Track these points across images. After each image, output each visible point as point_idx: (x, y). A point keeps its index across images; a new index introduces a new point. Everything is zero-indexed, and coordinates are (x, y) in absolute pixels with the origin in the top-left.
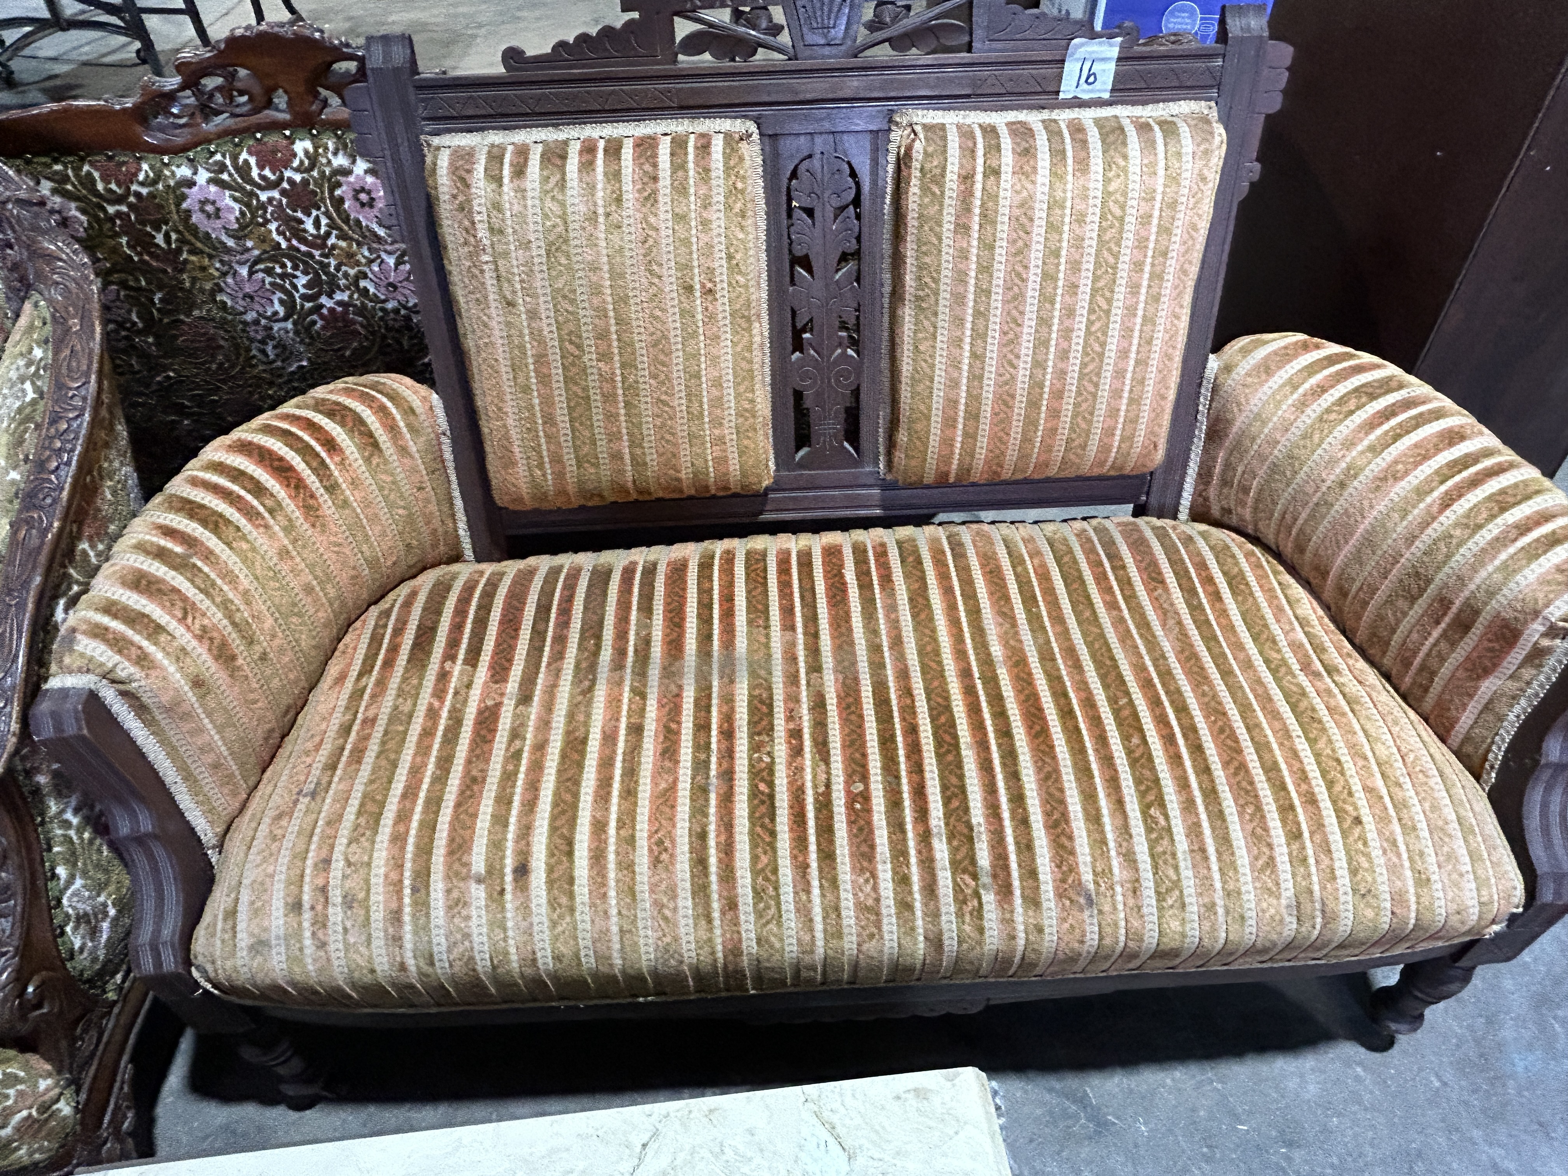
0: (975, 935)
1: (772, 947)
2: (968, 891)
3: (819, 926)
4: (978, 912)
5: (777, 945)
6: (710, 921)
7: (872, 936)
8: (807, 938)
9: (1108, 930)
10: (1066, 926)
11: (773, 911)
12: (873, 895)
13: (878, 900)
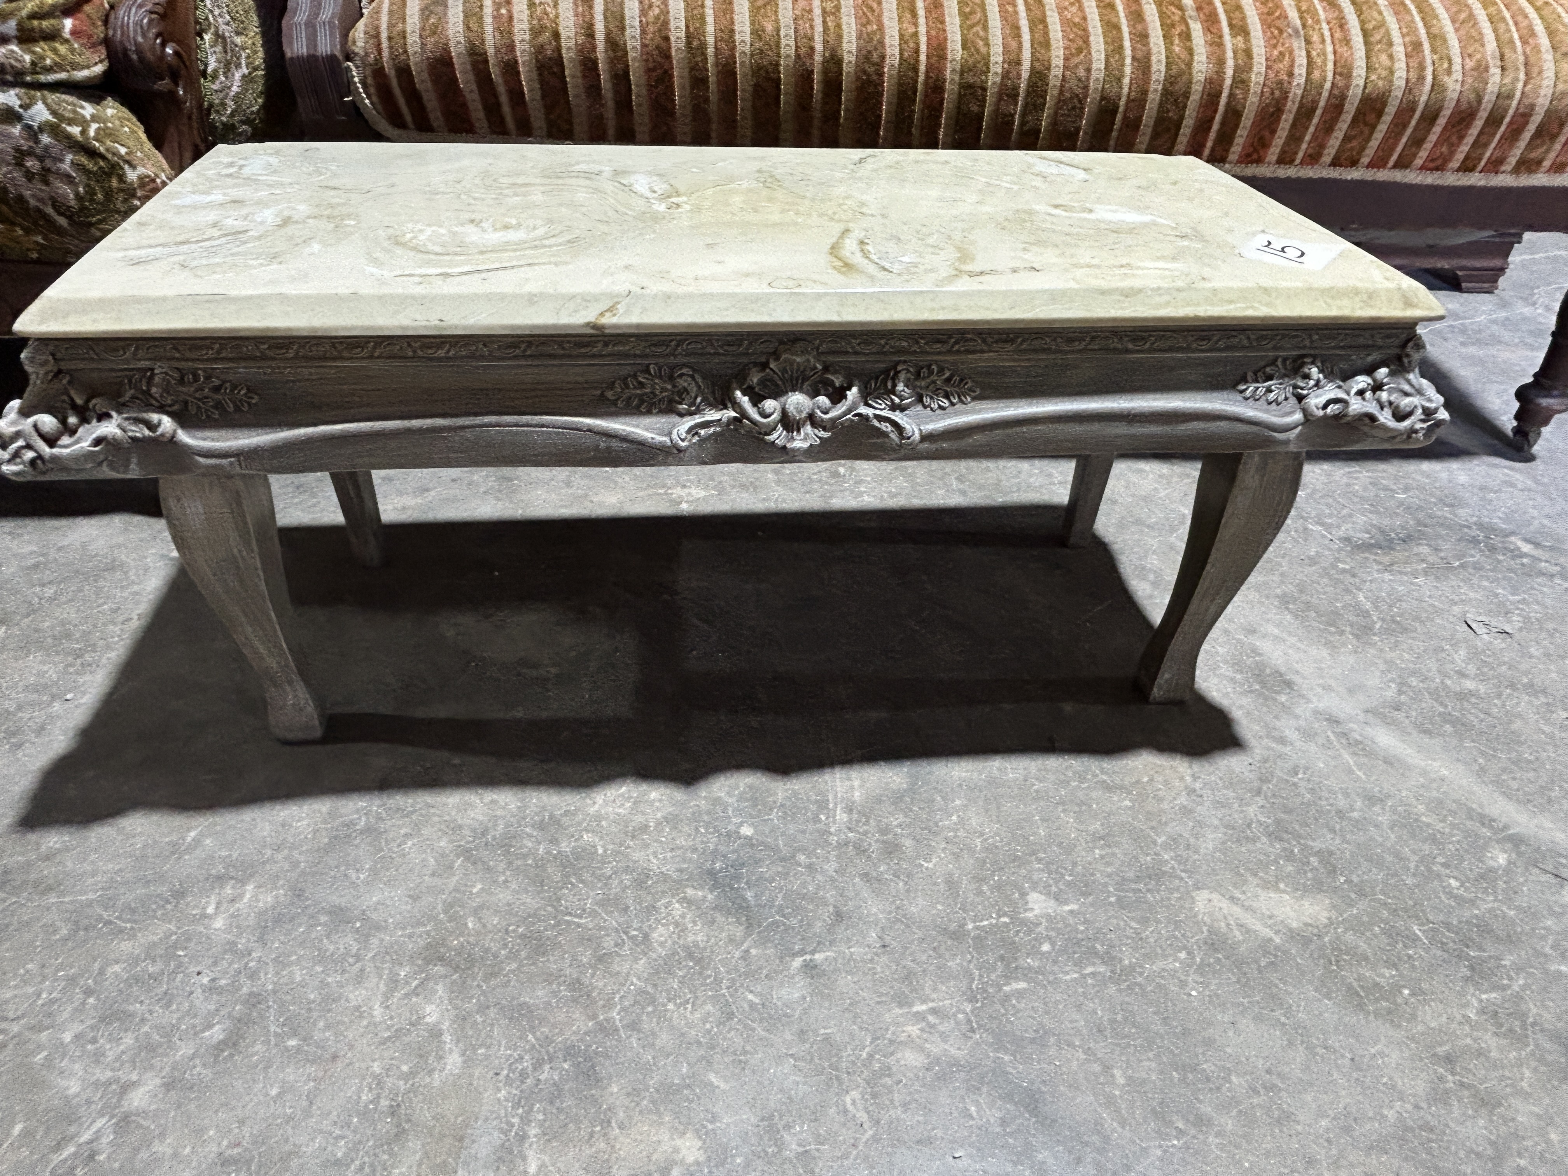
0: (1184, 55)
1: (978, 51)
2: (1177, 18)
3: (1026, 37)
4: (1186, 36)
5: (983, 50)
6: (914, 15)
7: (1080, 51)
8: (1014, 44)
9: (1319, 61)
10: (1276, 53)
11: (979, 15)
12: (1079, 13)
13: (1085, 19)
